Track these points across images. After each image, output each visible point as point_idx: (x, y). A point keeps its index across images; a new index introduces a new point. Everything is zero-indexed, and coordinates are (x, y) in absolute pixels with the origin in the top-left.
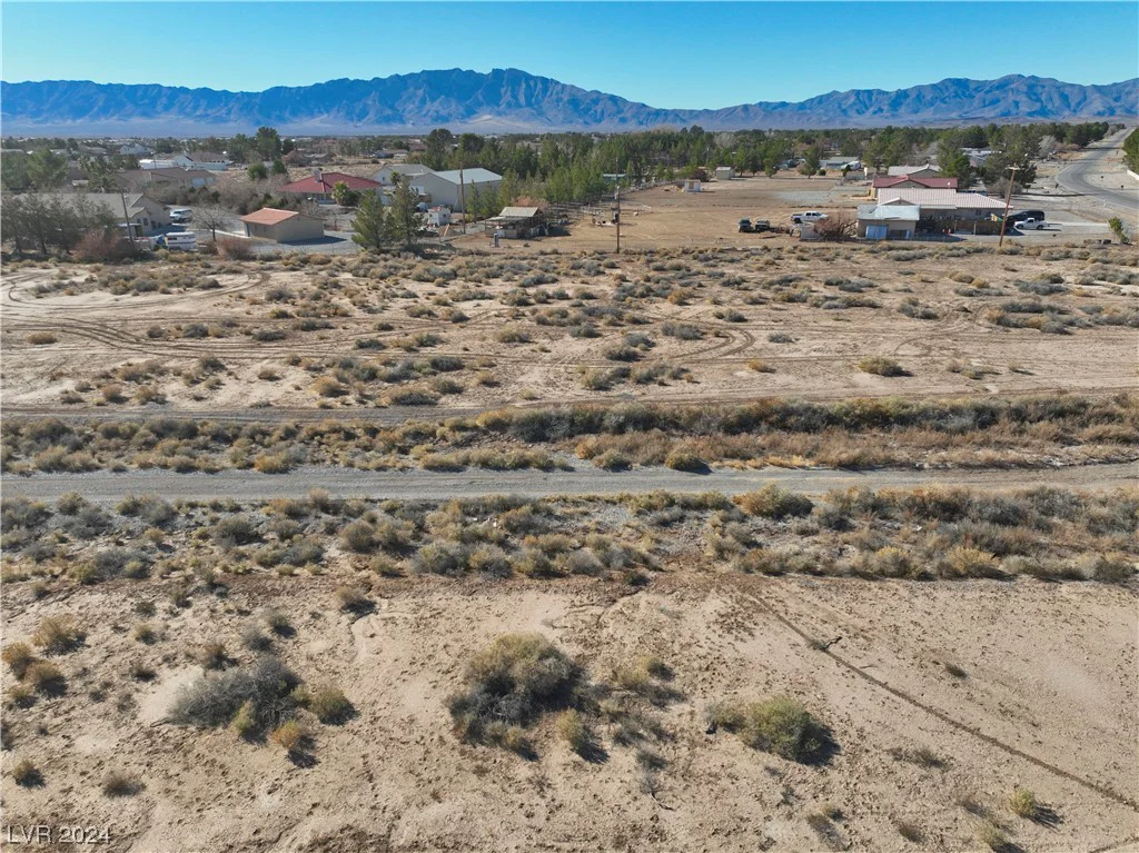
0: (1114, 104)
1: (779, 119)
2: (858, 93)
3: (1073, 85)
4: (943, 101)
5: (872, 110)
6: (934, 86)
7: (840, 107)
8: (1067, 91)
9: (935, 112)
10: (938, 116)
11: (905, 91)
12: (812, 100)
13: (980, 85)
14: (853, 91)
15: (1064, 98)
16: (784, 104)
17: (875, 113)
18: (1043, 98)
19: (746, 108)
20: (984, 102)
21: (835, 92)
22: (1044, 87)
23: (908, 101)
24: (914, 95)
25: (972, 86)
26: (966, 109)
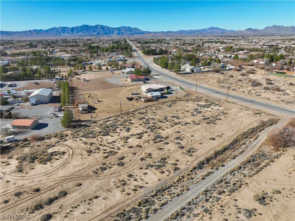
0: (119, 32)
1: (41, 35)
2: (62, 28)
3: (110, 27)
4: (84, 30)
5: (66, 32)
6: (81, 27)
7: (58, 31)
8: (110, 29)
9: (82, 33)
11: (74, 28)
12: (49, 29)
13: (91, 27)
14: (60, 27)
16: (41, 30)
17: (67, 33)
18: (105, 30)
19: (30, 31)
20: (93, 30)
21: (55, 27)
22: (105, 28)
23: (75, 30)
24: (76, 29)
25: (89, 27)
26: (89, 32)
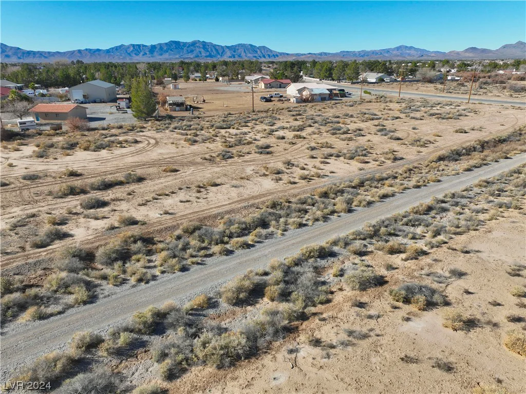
0: (234, 54)
1: (99, 57)
2: (133, 46)
3: (218, 46)
4: (171, 50)
5: (142, 53)
6: (166, 44)
7: (126, 52)
8: (217, 48)
9: (170, 55)
10: (171, 57)
11: (155, 45)
12: (113, 48)
13: (185, 44)
14: (131, 45)
15: (217, 50)
16: (98, 50)
17: (143, 55)
18: (209, 50)
19: (79, 51)
20: (188, 51)
21: (122, 45)
22: (208, 46)
23: (157, 50)
24: (158, 47)
25: (182, 44)
26: (181, 54)
